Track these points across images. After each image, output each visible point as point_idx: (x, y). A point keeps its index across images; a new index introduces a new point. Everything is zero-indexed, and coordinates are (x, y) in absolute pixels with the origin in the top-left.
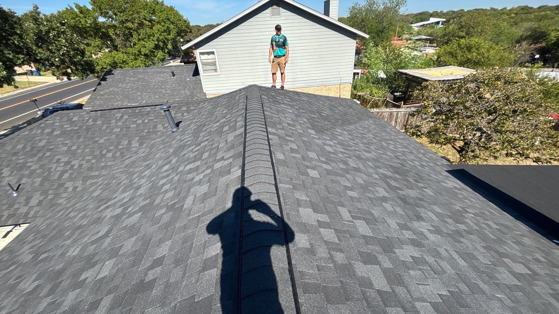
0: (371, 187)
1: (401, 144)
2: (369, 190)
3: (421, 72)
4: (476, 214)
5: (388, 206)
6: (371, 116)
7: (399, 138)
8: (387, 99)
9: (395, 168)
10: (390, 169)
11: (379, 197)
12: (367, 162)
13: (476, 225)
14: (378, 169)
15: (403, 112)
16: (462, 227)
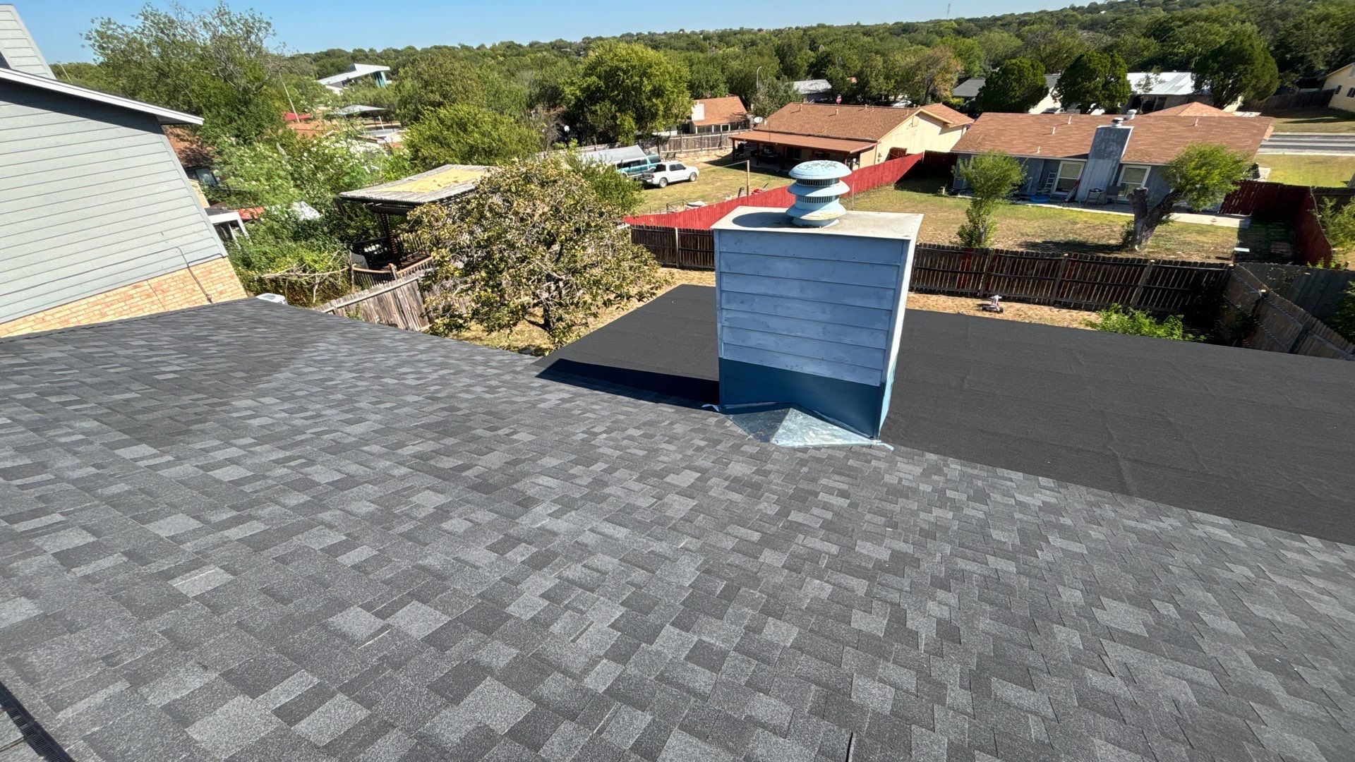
0: (399, 504)
1: (429, 363)
2: (396, 516)
3: (397, 189)
4: (609, 431)
5: (456, 524)
6: (328, 325)
7: (417, 350)
8: (354, 268)
9: (438, 424)
10: (429, 434)
11: (425, 517)
12: (365, 448)
13: (615, 448)
14: (399, 451)
15: (405, 287)
16: (599, 467)
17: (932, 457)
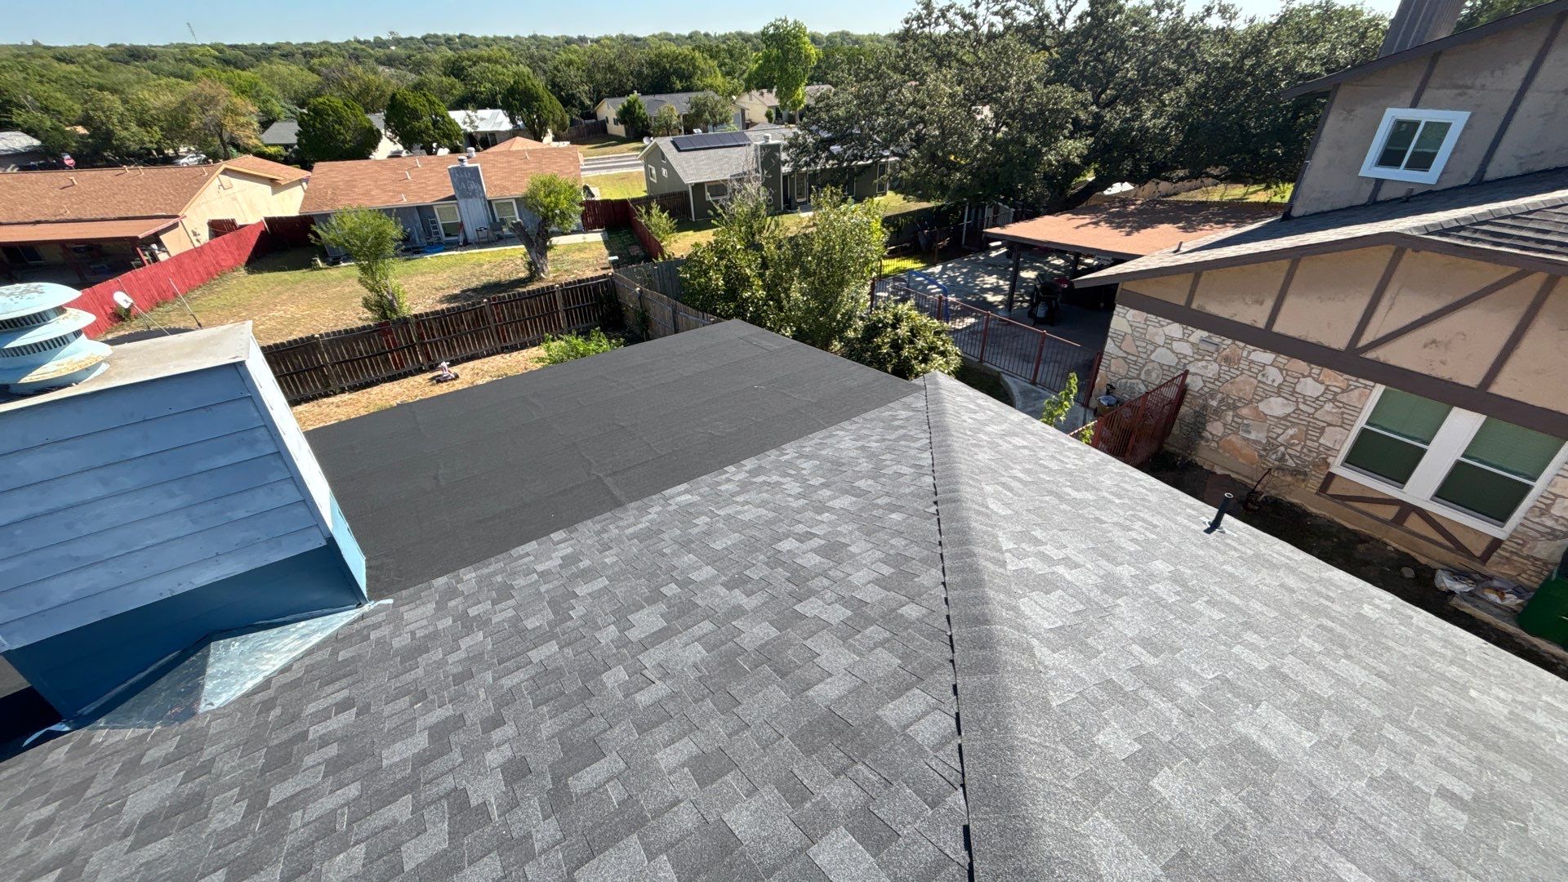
17: (441, 582)
